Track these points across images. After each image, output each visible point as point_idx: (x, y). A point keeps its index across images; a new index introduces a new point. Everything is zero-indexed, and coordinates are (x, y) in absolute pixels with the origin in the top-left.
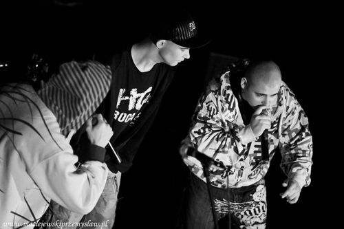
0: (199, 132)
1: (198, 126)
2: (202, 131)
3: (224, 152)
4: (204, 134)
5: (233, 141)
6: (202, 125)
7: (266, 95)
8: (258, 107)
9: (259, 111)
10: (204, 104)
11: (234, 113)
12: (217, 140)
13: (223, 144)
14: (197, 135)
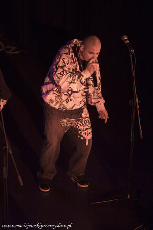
0: (60, 74)
1: (60, 70)
2: (62, 73)
3: (74, 83)
4: (63, 74)
5: (79, 77)
6: (62, 70)
7: (94, 53)
8: (90, 60)
9: (91, 62)
10: (61, 60)
11: (75, 65)
12: (71, 77)
13: (74, 78)
14: (59, 75)
